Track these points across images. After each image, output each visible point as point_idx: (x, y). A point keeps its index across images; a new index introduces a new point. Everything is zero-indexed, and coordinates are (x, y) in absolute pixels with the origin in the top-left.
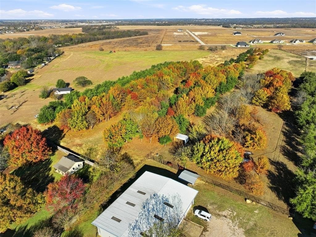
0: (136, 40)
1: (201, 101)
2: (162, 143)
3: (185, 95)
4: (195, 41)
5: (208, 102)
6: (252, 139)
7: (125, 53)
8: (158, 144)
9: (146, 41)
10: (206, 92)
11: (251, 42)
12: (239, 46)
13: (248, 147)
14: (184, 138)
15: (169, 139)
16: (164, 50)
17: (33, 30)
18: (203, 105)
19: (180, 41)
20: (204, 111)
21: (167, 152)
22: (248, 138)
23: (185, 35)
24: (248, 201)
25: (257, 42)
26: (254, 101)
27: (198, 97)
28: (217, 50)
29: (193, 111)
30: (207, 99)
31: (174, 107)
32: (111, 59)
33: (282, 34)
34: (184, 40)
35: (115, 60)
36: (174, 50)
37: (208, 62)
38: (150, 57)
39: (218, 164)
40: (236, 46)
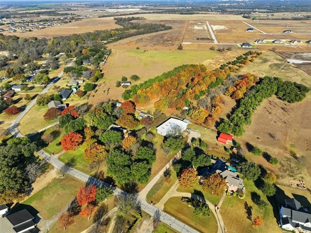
0: (162, 36)
1: (198, 92)
2: (178, 110)
3: (190, 89)
4: (210, 39)
5: (202, 92)
6: (214, 110)
7: (155, 52)
8: (176, 111)
9: (170, 38)
10: (201, 88)
11: (257, 42)
12: (243, 47)
13: (212, 113)
14: (187, 108)
15: (180, 108)
16: (184, 50)
17: (74, 20)
18: (199, 95)
19: (198, 39)
20: (199, 97)
21: (179, 114)
22: (213, 109)
23: (204, 30)
24: (205, 128)
25: (261, 42)
26: (226, 94)
27: (197, 90)
28: (224, 50)
29: (193, 97)
30: (202, 91)
31: (184, 95)
32: (147, 58)
33: (289, 31)
34: (201, 37)
35: (149, 59)
36: (191, 50)
37: (213, 64)
38: (173, 57)
39: (197, 117)
40: (242, 46)
